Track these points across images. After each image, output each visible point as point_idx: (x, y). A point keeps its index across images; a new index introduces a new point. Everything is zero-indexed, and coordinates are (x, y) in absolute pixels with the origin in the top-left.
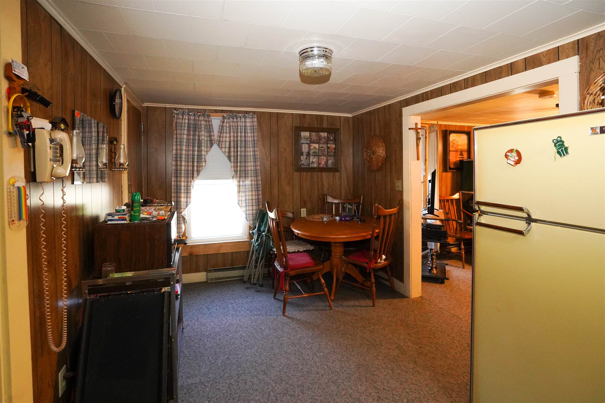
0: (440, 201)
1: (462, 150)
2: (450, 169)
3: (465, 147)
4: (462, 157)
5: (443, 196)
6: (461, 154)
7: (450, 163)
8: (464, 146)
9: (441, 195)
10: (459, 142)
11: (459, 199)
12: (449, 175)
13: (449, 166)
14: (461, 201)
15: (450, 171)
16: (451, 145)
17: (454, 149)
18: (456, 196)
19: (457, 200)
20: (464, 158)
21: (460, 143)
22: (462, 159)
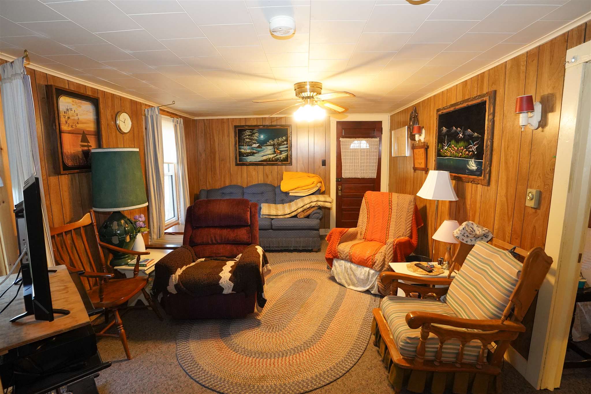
0: (53, 237)
1: (86, 133)
2: (66, 168)
3: (91, 127)
4: (86, 144)
5: (56, 226)
6: (84, 139)
7: (65, 157)
8: (88, 125)
9: (52, 226)
10: (79, 116)
11: (92, 223)
12: (65, 180)
13: (63, 162)
14: (95, 228)
15: (67, 172)
16: (63, 120)
17: (70, 129)
18: (86, 219)
19: (88, 228)
20: (91, 146)
21: (81, 118)
22: (86, 148)
